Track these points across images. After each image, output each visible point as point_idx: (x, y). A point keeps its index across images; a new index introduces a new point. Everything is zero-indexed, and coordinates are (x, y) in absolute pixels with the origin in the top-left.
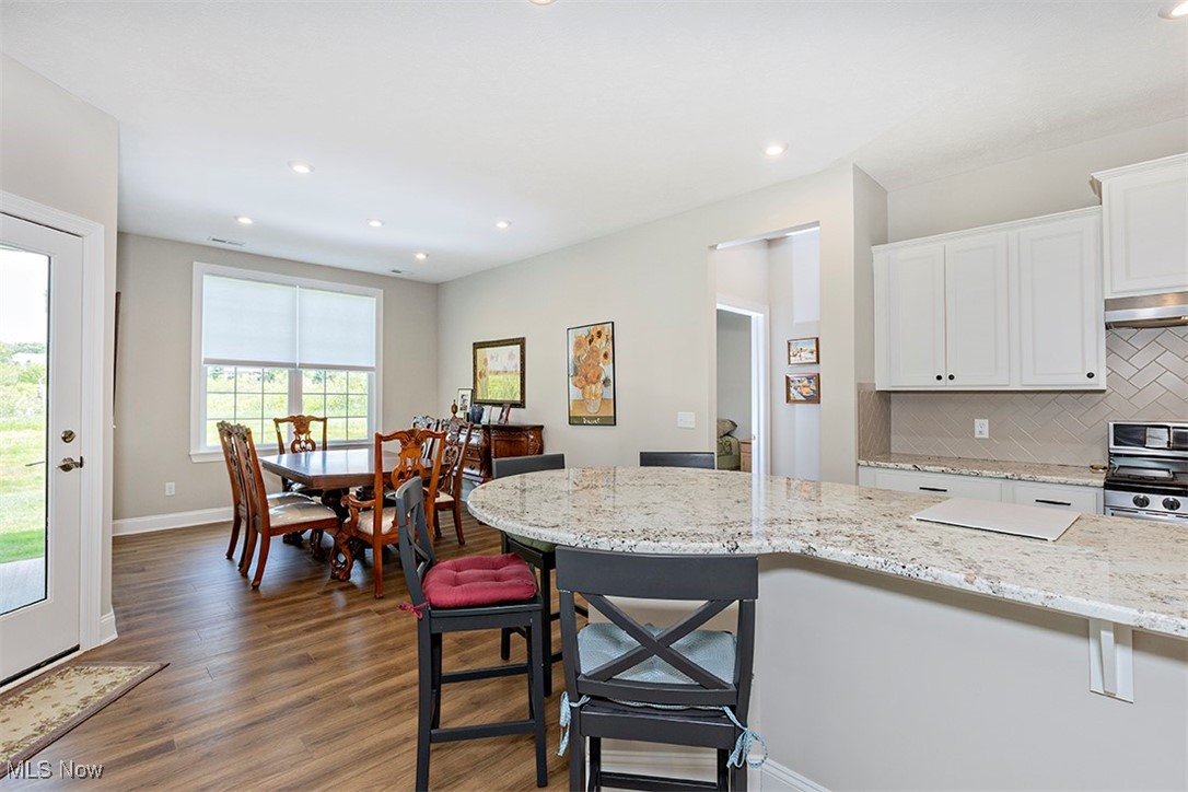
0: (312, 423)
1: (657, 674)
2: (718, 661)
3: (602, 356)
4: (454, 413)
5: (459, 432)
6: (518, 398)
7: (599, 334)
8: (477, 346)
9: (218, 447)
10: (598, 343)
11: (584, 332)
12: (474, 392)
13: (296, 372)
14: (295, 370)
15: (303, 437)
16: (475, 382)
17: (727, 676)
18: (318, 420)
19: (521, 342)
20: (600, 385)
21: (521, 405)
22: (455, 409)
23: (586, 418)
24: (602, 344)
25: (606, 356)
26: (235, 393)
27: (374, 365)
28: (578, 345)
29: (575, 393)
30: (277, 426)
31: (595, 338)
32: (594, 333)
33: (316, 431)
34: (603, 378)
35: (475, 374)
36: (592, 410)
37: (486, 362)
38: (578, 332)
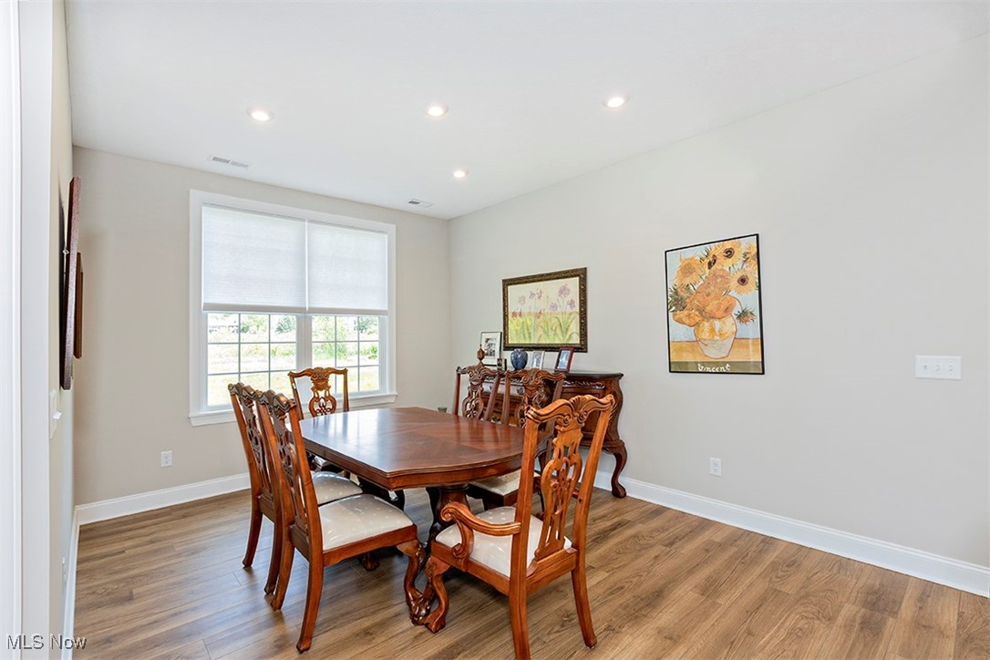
0: (332, 376)
3: (734, 283)
4: (481, 359)
5: (483, 380)
6: (576, 340)
7: (730, 253)
8: (509, 282)
9: (226, 407)
10: (726, 264)
11: (699, 252)
12: (505, 335)
13: (305, 317)
14: (304, 315)
15: (322, 394)
16: (506, 325)
18: (337, 372)
19: (581, 274)
20: (732, 319)
21: (582, 348)
22: (482, 355)
23: (703, 364)
24: (734, 266)
25: (743, 281)
26: (239, 343)
27: (386, 309)
28: (687, 269)
29: (682, 332)
30: (293, 382)
31: (720, 259)
32: (718, 250)
33: (335, 384)
34: (737, 310)
35: (506, 316)
36: (714, 354)
37: (522, 300)
38: (688, 254)
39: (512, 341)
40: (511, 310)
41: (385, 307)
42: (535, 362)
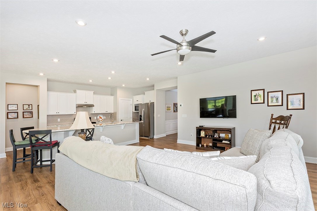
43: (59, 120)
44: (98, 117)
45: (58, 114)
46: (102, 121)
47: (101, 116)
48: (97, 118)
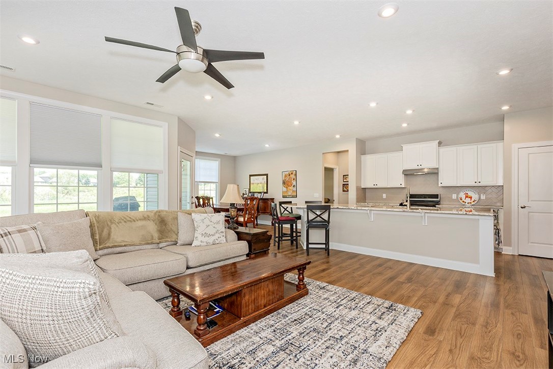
1: (319, 219)
2: (325, 216)
4: (243, 195)
6: (266, 191)
7: (292, 173)
8: (250, 176)
10: (291, 176)
11: (287, 173)
12: (250, 189)
16: (250, 187)
17: (327, 219)
19: (267, 175)
20: (292, 187)
21: (267, 193)
23: (288, 196)
24: (293, 176)
25: (294, 179)
28: (286, 176)
29: (285, 189)
32: (290, 173)
34: (293, 185)
35: (250, 184)
36: (290, 194)
37: (254, 180)
38: (286, 173)
39: (251, 191)
40: (251, 182)
41: (217, 181)
42: (256, 195)
43: (384, 196)
44: (462, 195)
45: (375, 187)
46: (473, 203)
47: (470, 194)
48: (457, 197)
